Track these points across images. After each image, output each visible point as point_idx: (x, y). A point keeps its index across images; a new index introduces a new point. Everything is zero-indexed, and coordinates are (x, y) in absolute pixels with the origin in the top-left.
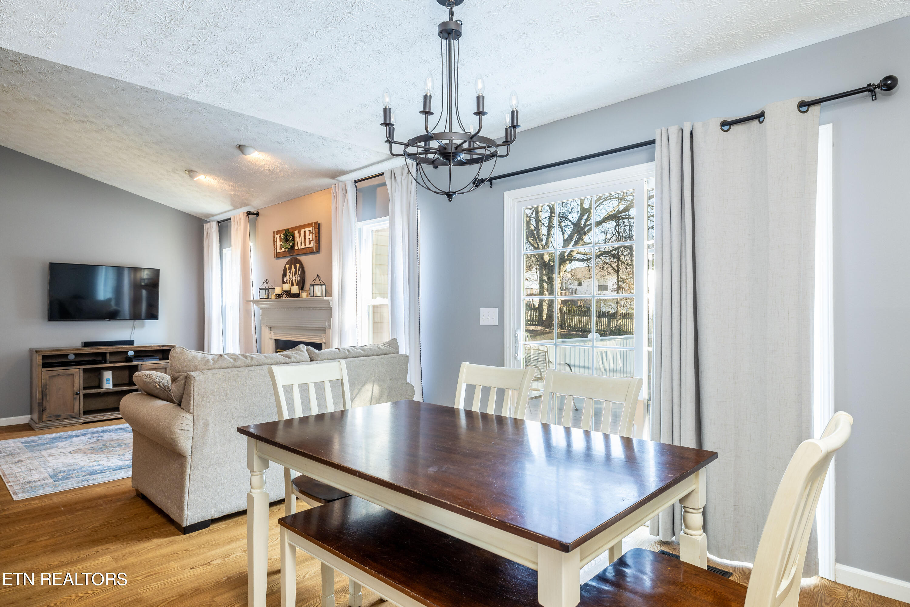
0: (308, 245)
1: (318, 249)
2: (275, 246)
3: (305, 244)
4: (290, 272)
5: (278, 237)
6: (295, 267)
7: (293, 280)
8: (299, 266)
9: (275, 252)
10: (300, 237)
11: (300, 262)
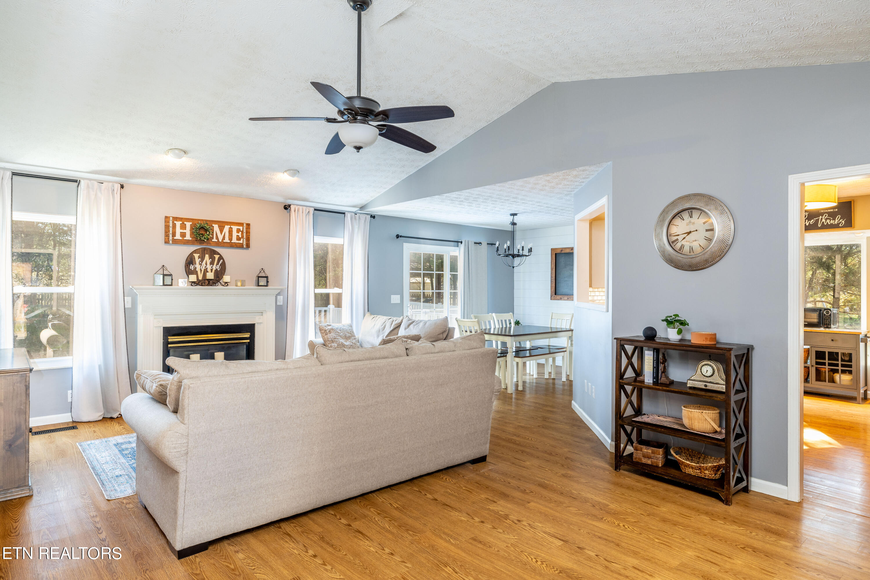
0: (234, 240)
1: (248, 246)
2: (171, 232)
3: (231, 239)
4: (202, 261)
5: (178, 224)
6: (212, 258)
7: (207, 268)
8: (219, 257)
9: (171, 238)
10: (221, 231)
11: (219, 254)
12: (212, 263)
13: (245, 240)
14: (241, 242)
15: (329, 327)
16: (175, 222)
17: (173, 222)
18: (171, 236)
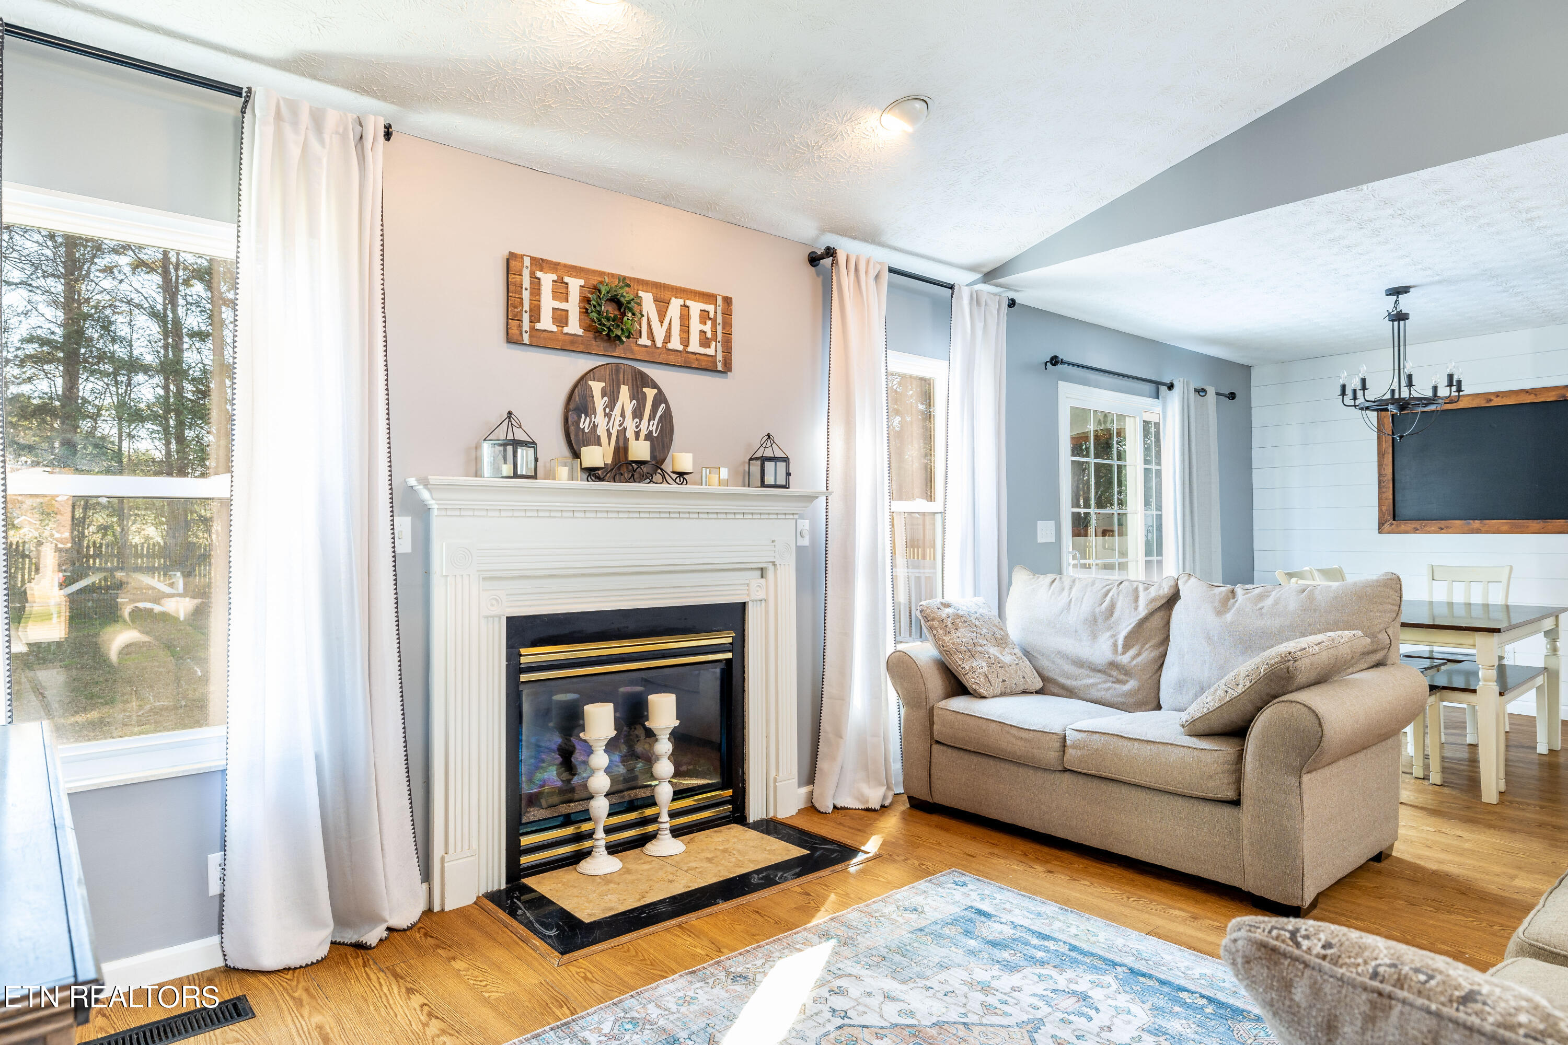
0: (695, 346)
1: (728, 367)
2: (526, 306)
3: (685, 342)
4: (612, 404)
5: (547, 279)
6: (638, 396)
7: (625, 429)
8: (656, 394)
9: (526, 325)
10: (662, 315)
11: (655, 386)
12: (638, 413)
13: (719, 345)
14: (711, 351)
15: (949, 611)
16: (539, 274)
17: (533, 275)
18: (526, 317)
